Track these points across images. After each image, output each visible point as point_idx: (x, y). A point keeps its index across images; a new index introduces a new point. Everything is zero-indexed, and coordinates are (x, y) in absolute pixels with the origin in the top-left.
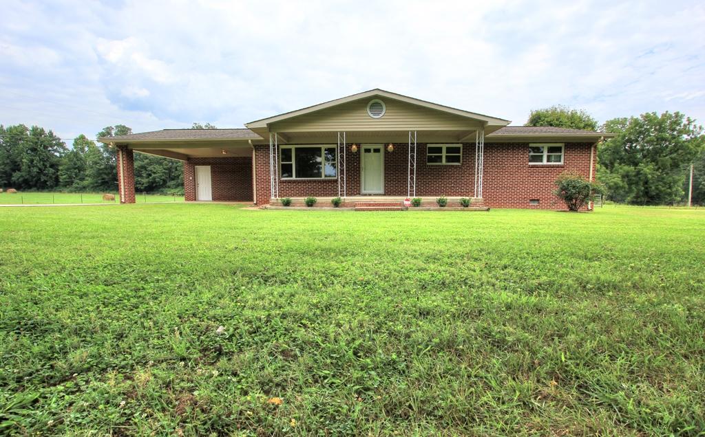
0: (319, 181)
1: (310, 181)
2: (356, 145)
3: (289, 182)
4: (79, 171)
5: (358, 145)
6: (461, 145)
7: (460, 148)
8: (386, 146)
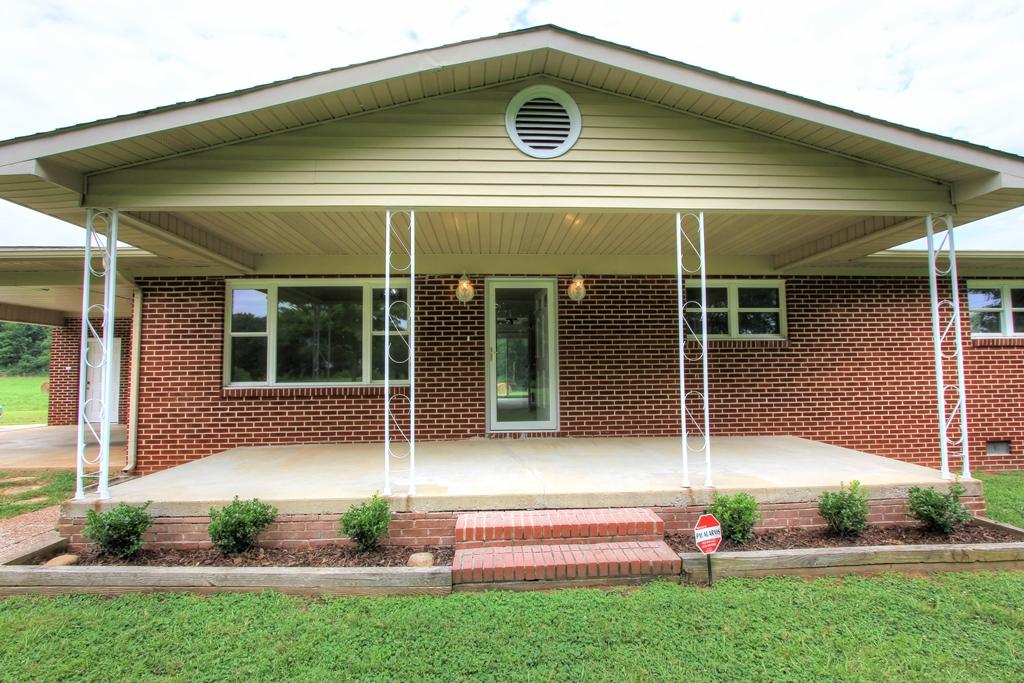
0: (351, 394)
1: (321, 394)
2: (472, 278)
3: (253, 396)
4: (34, 340)
5: (478, 282)
6: (780, 284)
7: (777, 290)
8: (564, 282)
